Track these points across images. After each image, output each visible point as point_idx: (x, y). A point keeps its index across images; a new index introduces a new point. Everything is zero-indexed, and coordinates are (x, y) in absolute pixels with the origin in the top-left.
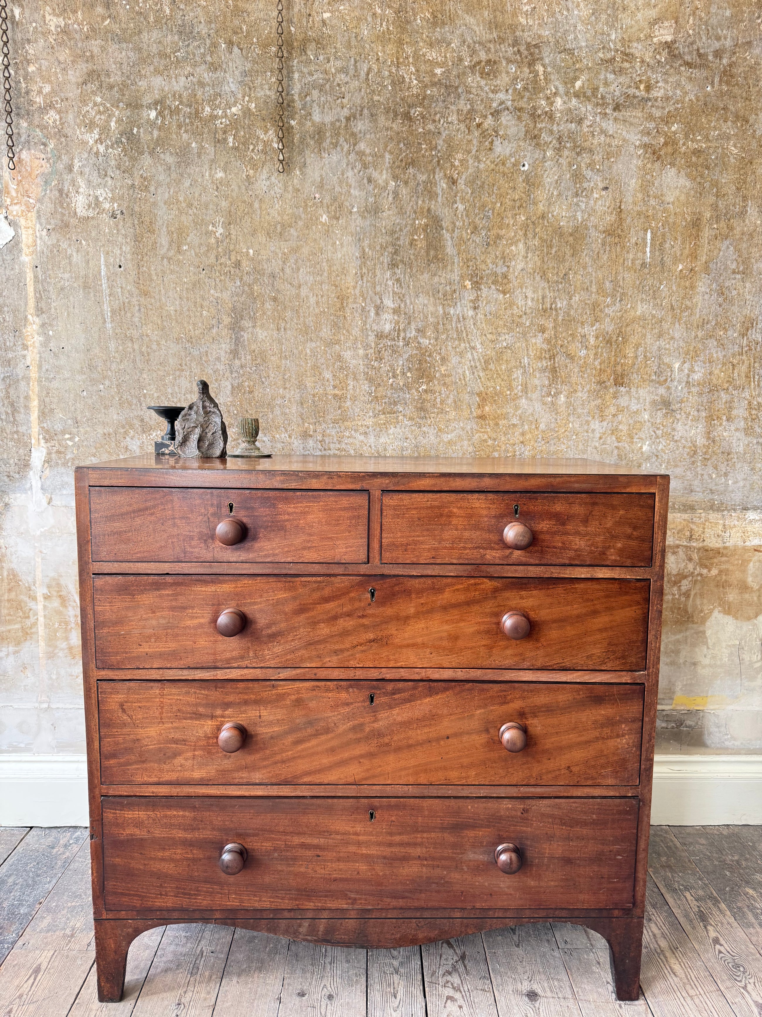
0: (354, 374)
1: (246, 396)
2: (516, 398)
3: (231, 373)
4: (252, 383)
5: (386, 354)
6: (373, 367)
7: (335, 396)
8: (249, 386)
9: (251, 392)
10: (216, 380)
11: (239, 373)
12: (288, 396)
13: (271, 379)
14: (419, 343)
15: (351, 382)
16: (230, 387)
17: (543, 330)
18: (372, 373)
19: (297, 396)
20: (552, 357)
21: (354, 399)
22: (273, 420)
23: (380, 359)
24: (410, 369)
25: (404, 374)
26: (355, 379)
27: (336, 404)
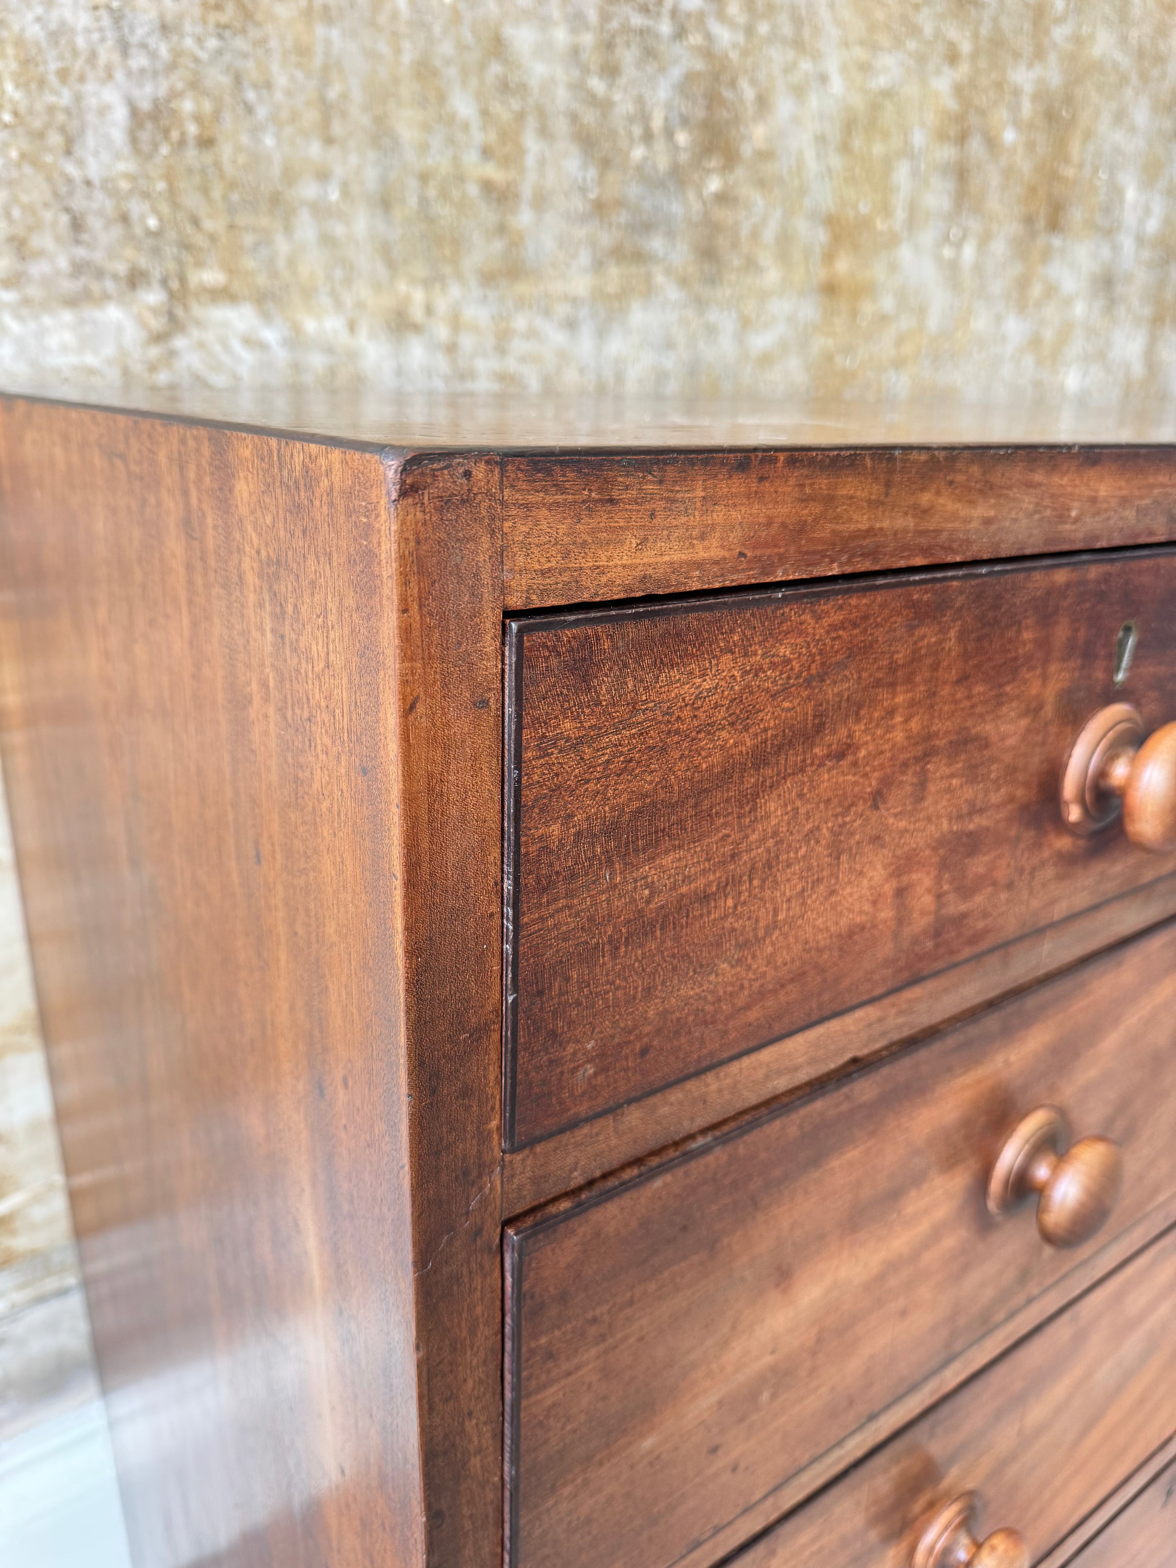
0: (542, 114)
1: (191, 153)
2: (893, 241)
3: (124, 48)
4: (207, 106)
5: (628, 56)
6: (592, 100)
7: (487, 186)
8: (198, 118)
9: (206, 143)
10: (63, 75)
11: (153, 55)
12: (339, 171)
13: (279, 96)
14: (708, 36)
15: (532, 144)
16: (120, 114)
17: (953, 57)
18: (589, 117)
19: (371, 176)
20: (962, 139)
21: (540, 202)
22: (292, 263)
23: (611, 71)
24: (685, 121)
25: (669, 133)
26: (544, 132)
27: (488, 215)
